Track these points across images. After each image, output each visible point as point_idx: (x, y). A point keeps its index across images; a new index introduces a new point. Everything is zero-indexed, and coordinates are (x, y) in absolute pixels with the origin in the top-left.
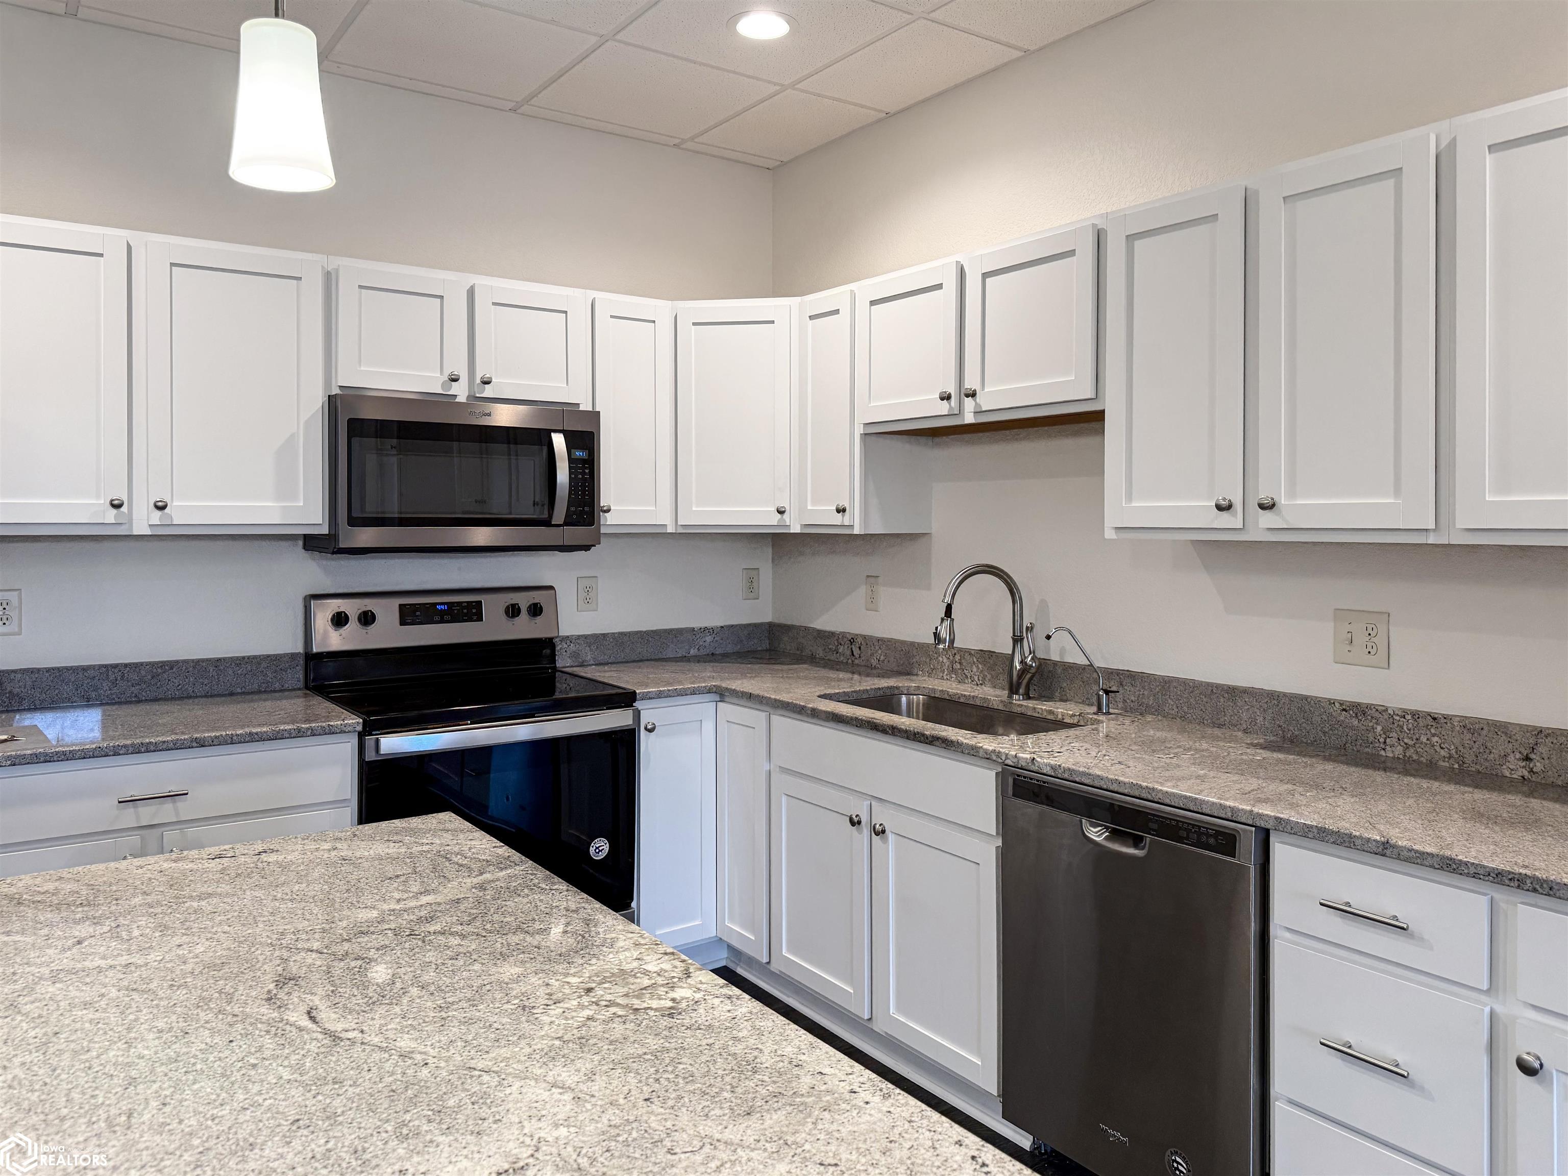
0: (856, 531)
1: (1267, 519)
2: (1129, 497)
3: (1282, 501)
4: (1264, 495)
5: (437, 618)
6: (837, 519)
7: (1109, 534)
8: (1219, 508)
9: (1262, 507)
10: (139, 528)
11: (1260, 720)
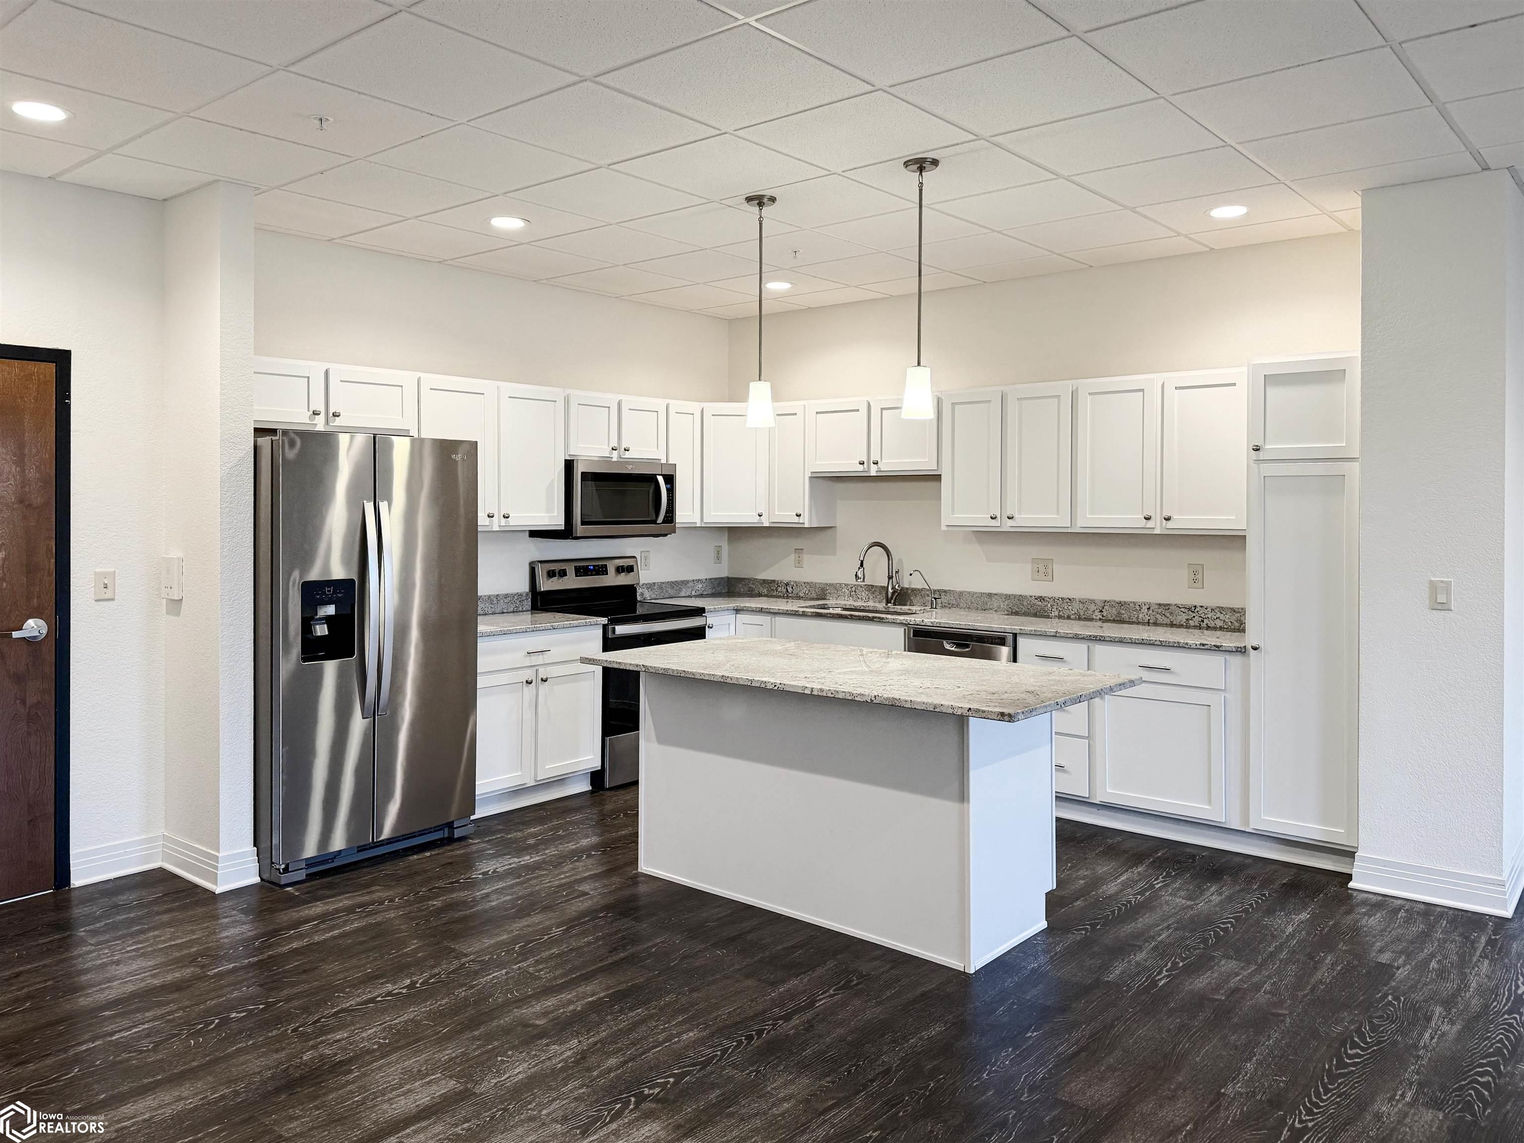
0: (806, 526)
1: (1010, 523)
2: (953, 514)
3: (1016, 516)
4: (1009, 514)
5: (589, 573)
6: (796, 519)
7: (944, 528)
8: (992, 518)
9: (1009, 518)
10: (496, 528)
11: (1002, 606)
